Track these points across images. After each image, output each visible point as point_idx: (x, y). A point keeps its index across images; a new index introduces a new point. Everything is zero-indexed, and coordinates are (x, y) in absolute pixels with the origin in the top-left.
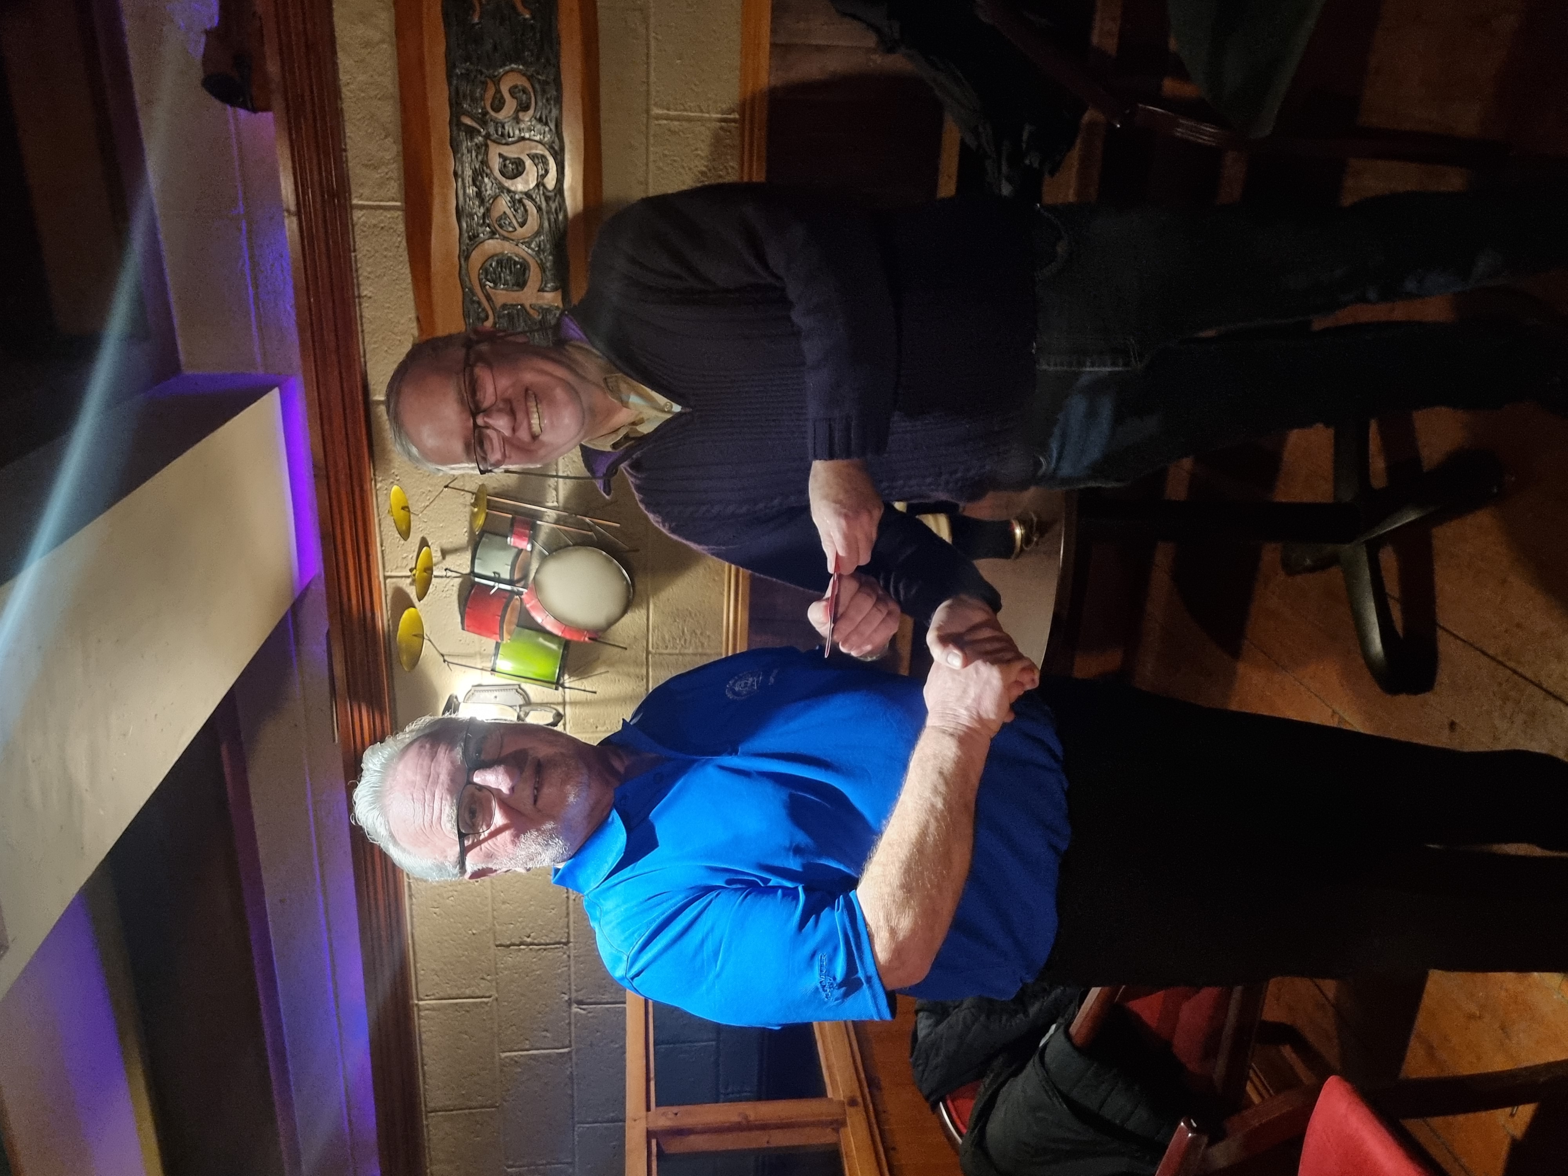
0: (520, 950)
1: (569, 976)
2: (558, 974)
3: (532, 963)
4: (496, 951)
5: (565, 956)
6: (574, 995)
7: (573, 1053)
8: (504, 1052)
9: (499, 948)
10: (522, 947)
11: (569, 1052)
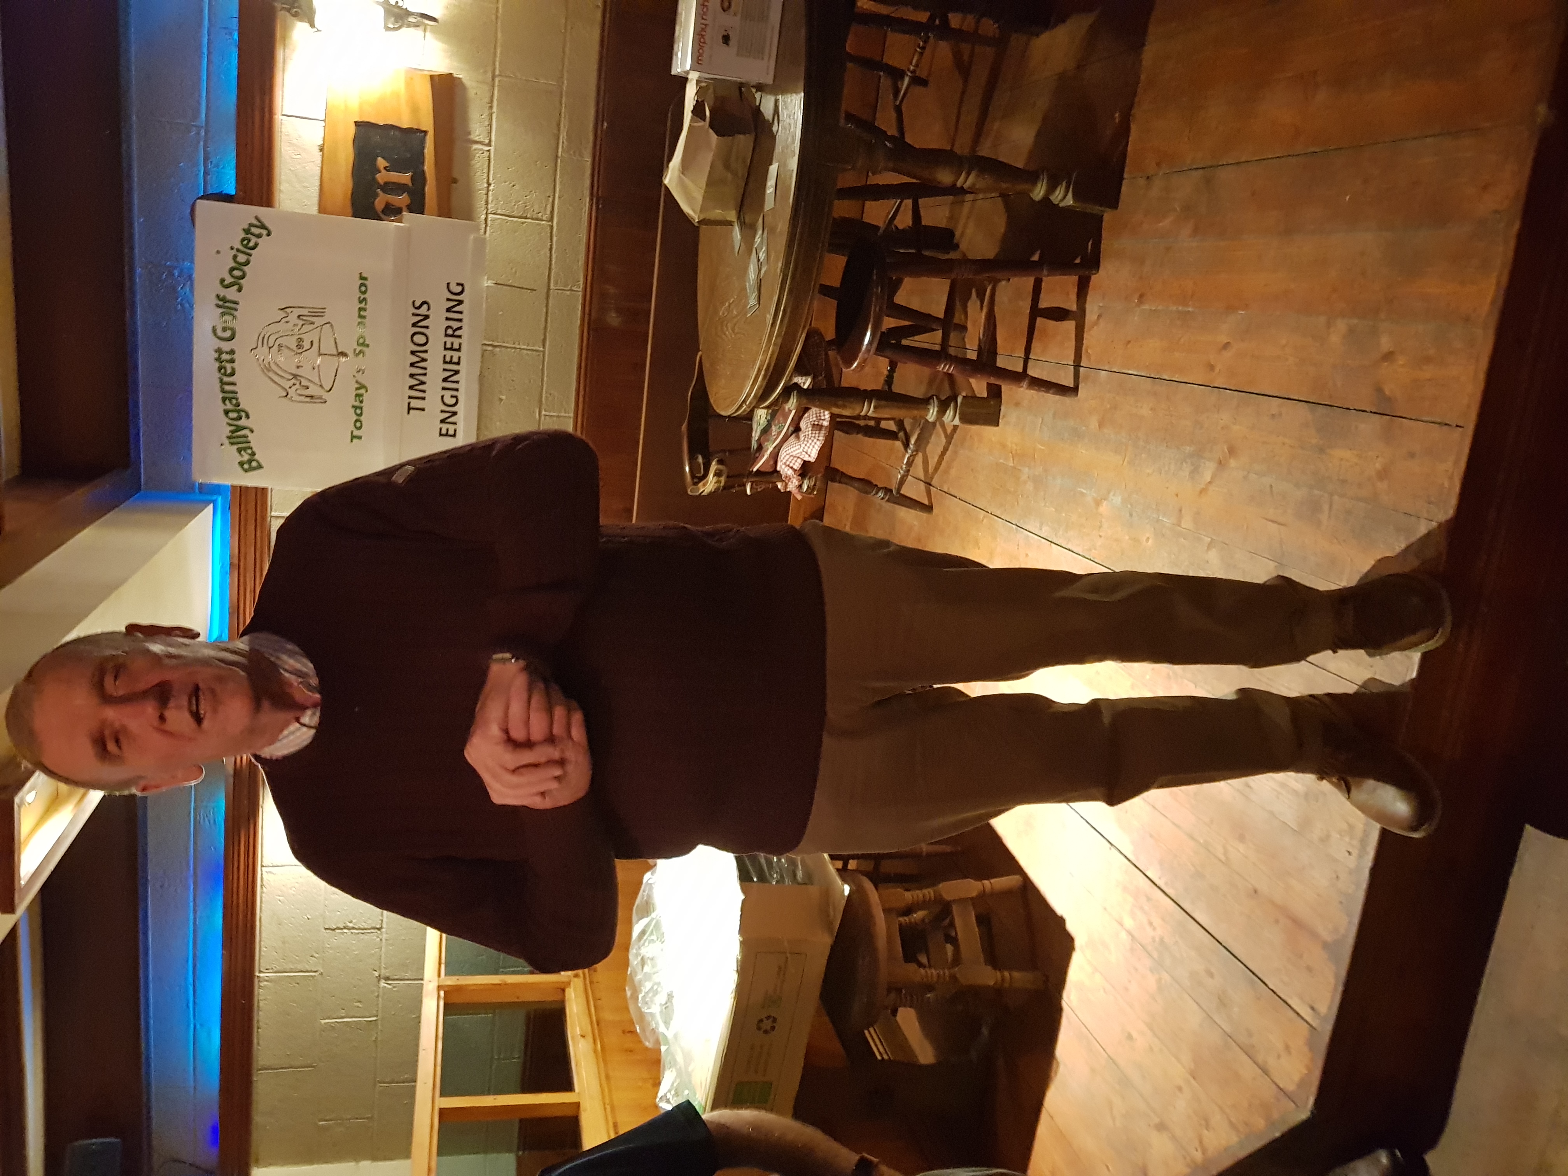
0: (343, 933)
1: (381, 956)
2: (372, 954)
3: (352, 944)
4: (325, 934)
5: (378, 939)
6: (383, 971)
7: (379, 1022)
8: (325, 1019)
9: (327, 931)
10: (345, 931)
11: (375, 1021)
